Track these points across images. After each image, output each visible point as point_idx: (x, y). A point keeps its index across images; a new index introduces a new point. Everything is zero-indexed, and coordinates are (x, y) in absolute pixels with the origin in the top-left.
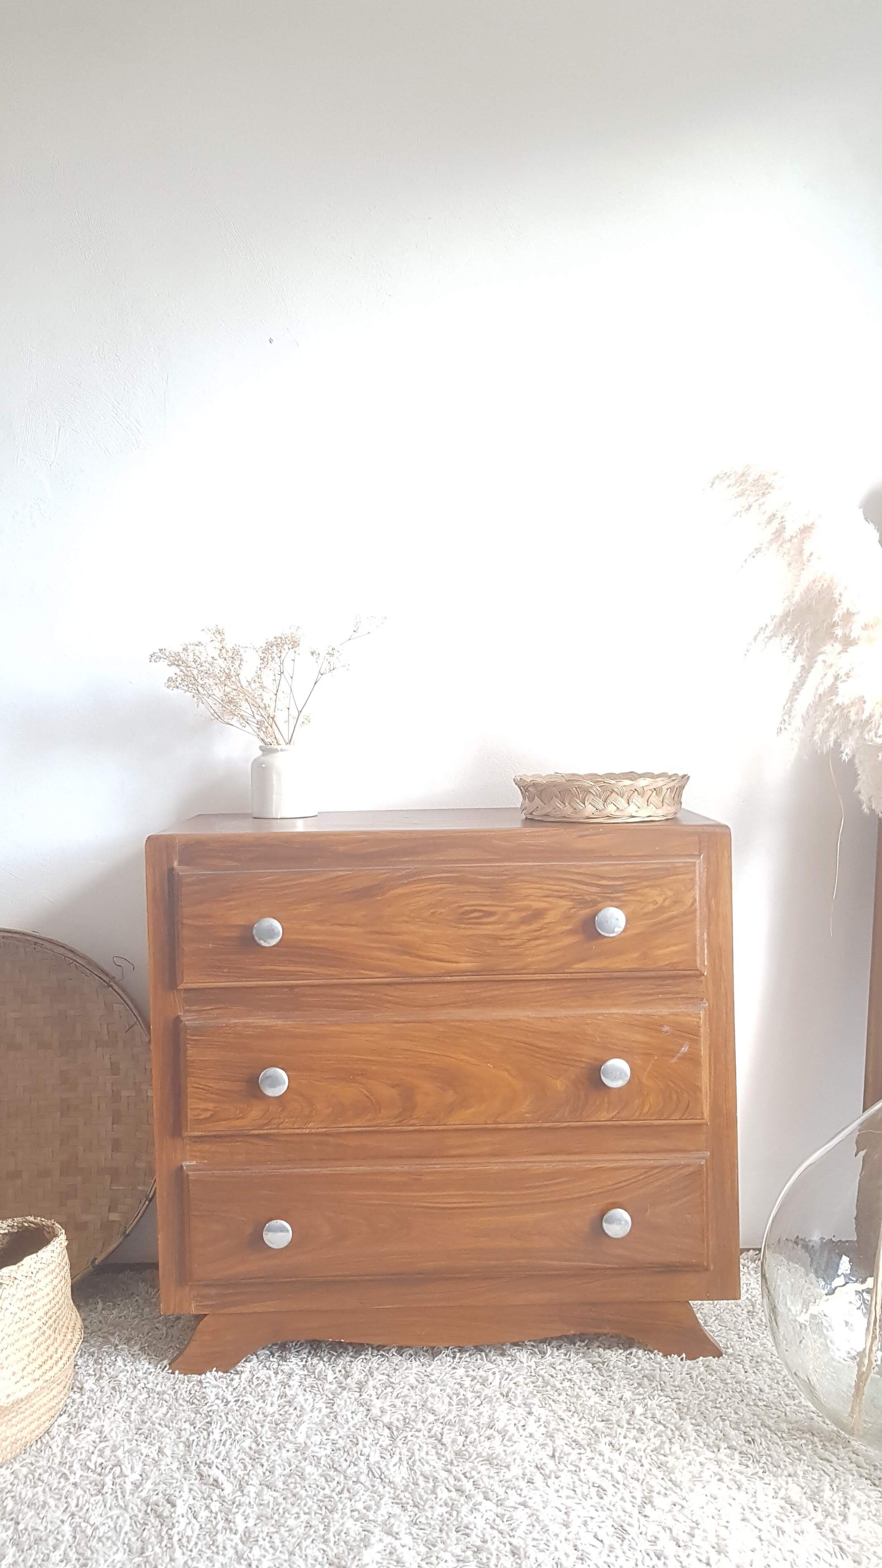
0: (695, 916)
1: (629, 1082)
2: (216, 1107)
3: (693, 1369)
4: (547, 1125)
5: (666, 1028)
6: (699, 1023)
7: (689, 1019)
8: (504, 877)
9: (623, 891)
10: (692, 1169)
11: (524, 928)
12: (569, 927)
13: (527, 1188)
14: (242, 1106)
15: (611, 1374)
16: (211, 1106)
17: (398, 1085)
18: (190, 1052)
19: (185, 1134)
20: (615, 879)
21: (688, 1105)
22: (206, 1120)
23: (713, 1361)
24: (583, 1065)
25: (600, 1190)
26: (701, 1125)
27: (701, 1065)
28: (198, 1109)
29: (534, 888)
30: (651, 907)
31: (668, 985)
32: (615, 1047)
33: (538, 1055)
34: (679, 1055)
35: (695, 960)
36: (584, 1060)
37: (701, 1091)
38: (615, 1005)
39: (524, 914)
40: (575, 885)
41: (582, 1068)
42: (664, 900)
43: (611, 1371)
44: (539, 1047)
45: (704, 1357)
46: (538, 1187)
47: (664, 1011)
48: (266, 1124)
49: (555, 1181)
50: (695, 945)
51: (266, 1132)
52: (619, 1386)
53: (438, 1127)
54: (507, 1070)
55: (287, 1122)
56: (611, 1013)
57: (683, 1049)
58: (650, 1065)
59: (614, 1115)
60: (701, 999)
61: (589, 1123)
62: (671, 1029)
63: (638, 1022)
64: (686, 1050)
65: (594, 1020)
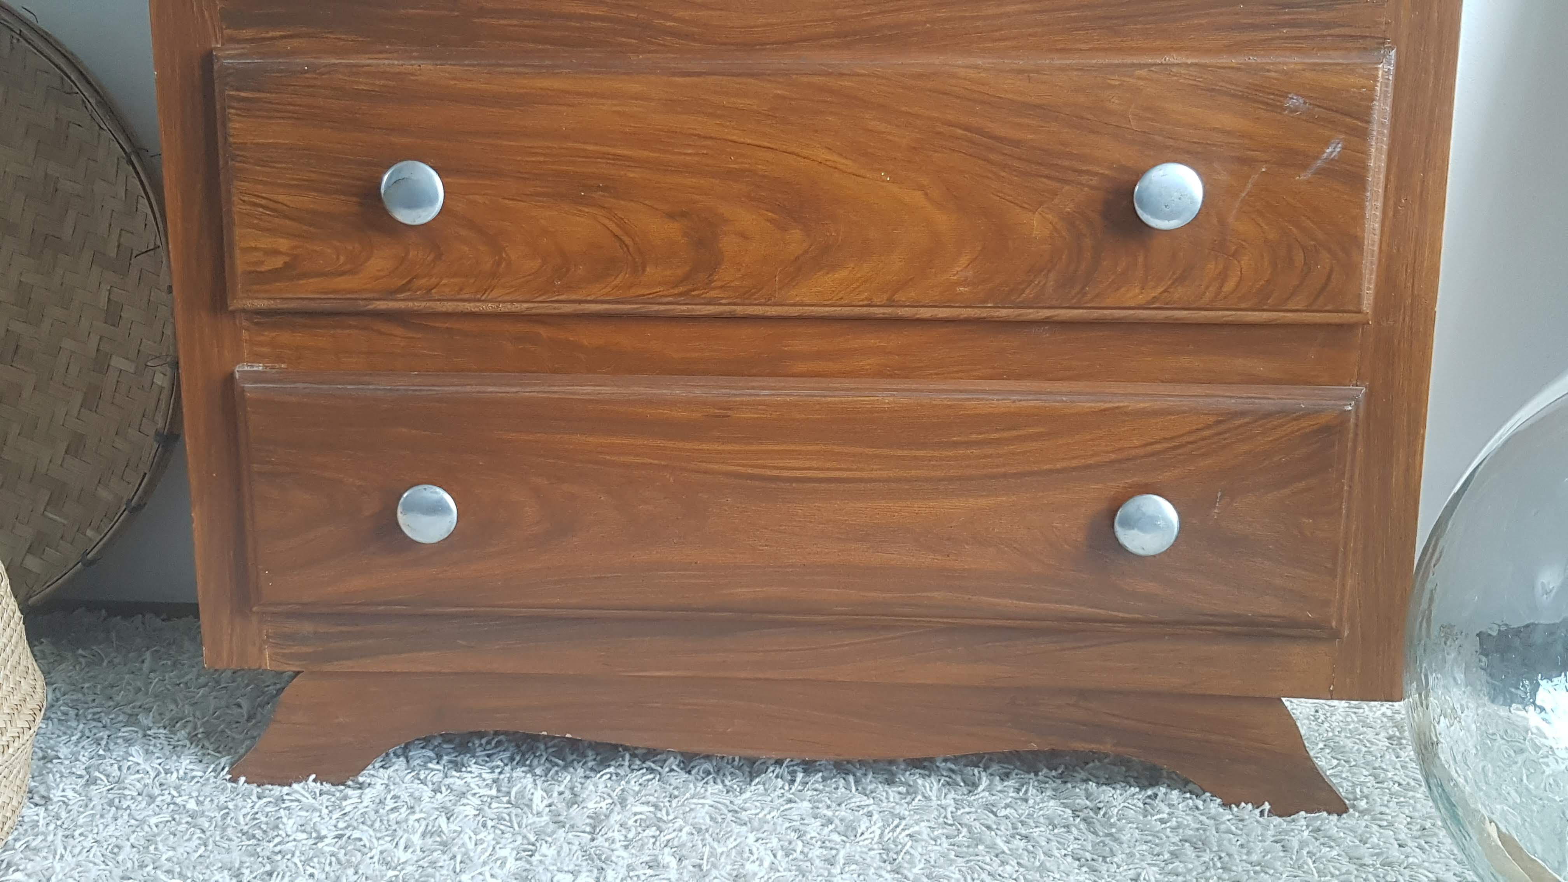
2: (296, 247)
3: (1286, 832)
4: (1003, 313)
5: (1295, 101)
6: (1373, 89)
7: (1349, 81)
10: (1322, 420)
13: (955, 445)
14: (350, 248)
15: (1114, 830)
16: (284, 244)
17: (683, 214)
18: (236, 125)
19: (235, 304)
21: (1329, 279)
22: (276, 275)
23: (1330, 822)
24: (1095, 181)
25: (1113, 456)
26: (1352, 326)
27: (1364, 189)
28: (256, 249)
32: (1170, 142)
33: (993, 157)
34: (1319, 163)
36: (1097, 169)
37: (1360, 247)
38: (1178, 49)
41: (1091, 187)
43: (1112, 825)
46: (977, 443)
47: (1293, 61)
48: (401, 290)
49: (1014, 433)
51: (402, 305)
52: (1131, 855)
53: (767, 309)
54: (921, 188)
55: (444, 285)
56: (1167, 64)
57: (1328, 151)
58: (1249, 186)
59: (1154, 297)
60: (1381, 41)
61: (1096, 314)
62: (1305, 103)
63: (1228, 86)
64: (1334, 154)
65: (1128, 79)
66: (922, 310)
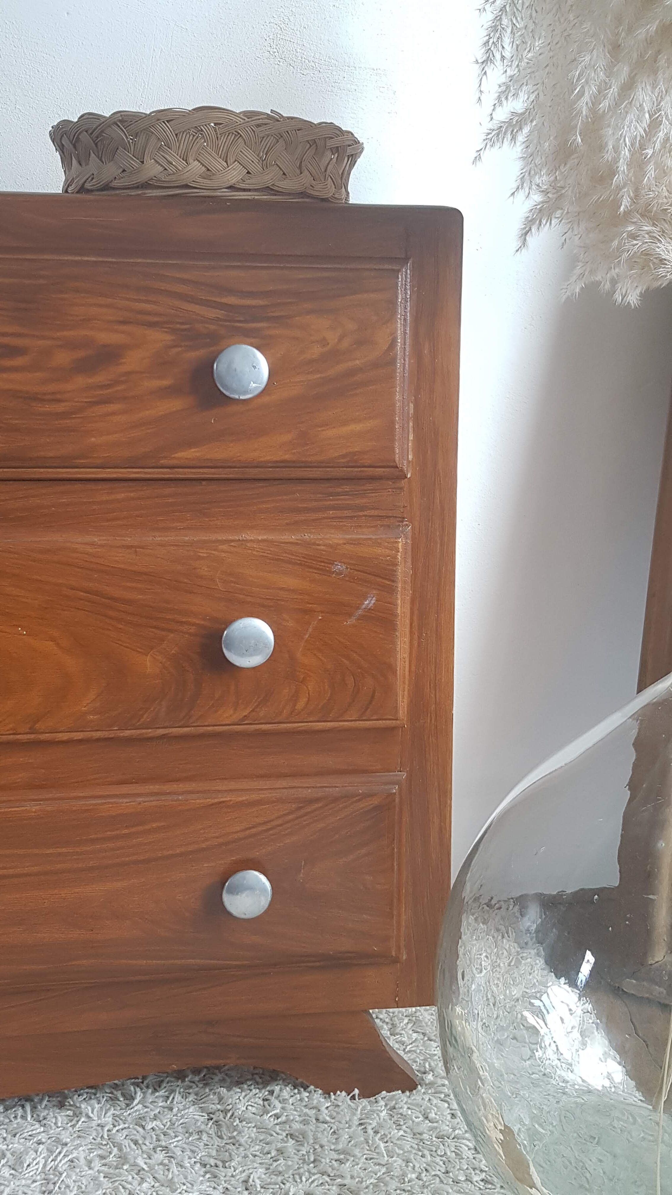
0: (394, 371)
1: (272, 659)
3: (369, 1113)
4: (127, 733)
5: (339, 567)
6: (395, 557)
7: (379, 551)
8: (42, 281)
9: (268, 319)
10: (375, 801)
11: (81, 381)
12: (165, 383)
13: (93, 841)
15: (235, 1133)
20: (252, 294)
21: (373, 697)
23: (402, 1098)
24: (193, 629)
25: (221, 840)
26: (393, 729)
27: (395, 630)
29: (100, 306)
30: (316, 351)
31: (346, 493)
32: (249, 599)
33: (111, 613)
34: (360, 612)
35: (393, 449)
36: (194, 620)
37: (394, 672)
38: (251, 528)
39: (81, 354)
40: (177, 303)
41: (190, 634)
42: (341, 339)
43: (235, 1128)
44: (112, 598)
45: (388, 1092)
46: (112, 838)
47: (336, 537)
49: (141, 828)
50: (393, 422)
52: (245, 1157)
54: (53, 639)
56: (243, 540)
57: (366, 603)
58: (310, 630)
59: (245, 716)
60: (400, 519)
61: (202, 730)
62: (347, 568)
63: (290, 556)
64: (371, 605)
65: (214, 552)
66: (60, 735)
